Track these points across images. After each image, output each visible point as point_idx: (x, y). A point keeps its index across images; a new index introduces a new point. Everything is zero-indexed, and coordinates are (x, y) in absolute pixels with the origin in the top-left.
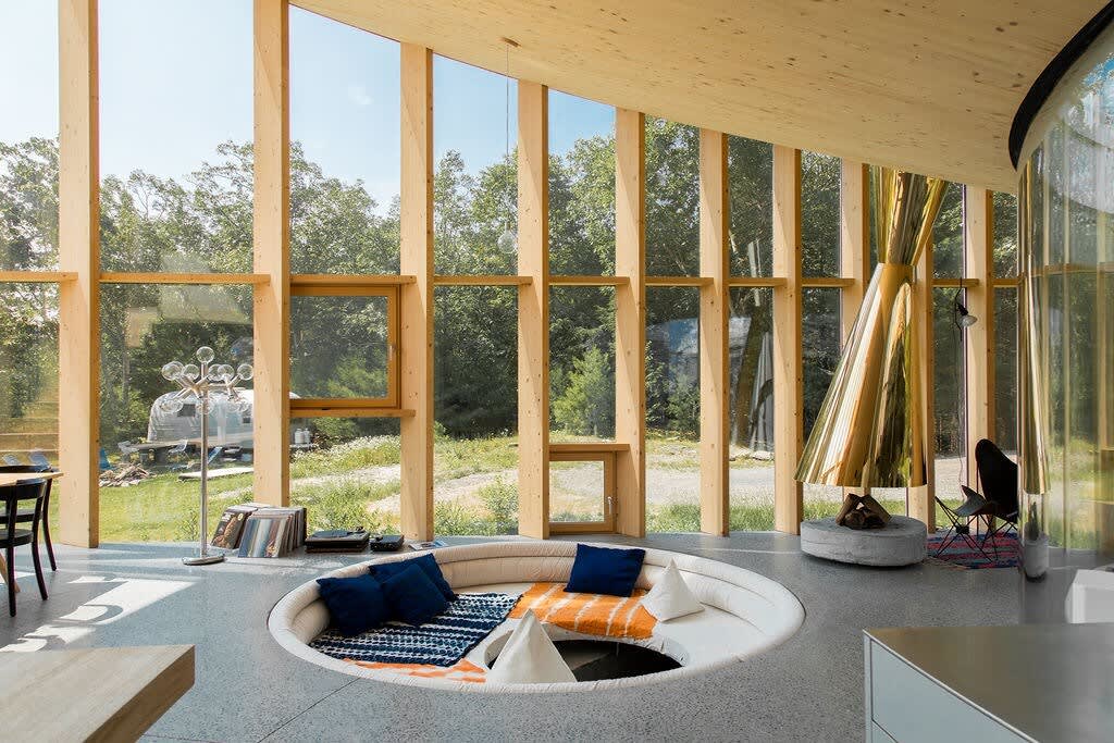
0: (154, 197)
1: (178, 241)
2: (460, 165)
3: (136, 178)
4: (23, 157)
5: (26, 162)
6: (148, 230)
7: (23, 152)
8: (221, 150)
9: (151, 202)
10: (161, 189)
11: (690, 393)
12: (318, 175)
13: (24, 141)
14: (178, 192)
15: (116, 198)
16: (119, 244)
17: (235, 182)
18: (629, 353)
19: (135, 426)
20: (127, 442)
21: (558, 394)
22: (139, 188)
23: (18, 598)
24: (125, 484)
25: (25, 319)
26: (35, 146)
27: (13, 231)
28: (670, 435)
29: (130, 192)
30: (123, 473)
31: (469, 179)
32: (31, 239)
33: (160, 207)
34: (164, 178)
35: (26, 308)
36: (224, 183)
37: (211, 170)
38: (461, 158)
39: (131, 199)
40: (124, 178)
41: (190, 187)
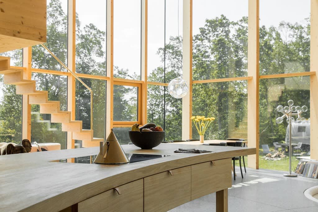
0: (289, 32)
1: (299, 50)
4: (240, 25)
5: (241, 27)
6: (286, 48)
7: (240, 23)
9: (288, 35)
10: (292, 27)
13: (240, 19)
14: (300, 28)
15: (274, 35)
16: (274, 56)
19: (280, 136)
20: (277, 143)
22: (283, 29)
23: (236, 177)
24: (275, 159)
25: (240, 91)
26: (244, 20)
27: (236, 56)
29: (279, 32)
30: (275, 155)
32: (243, 58)
33: (291, 36)
34: (293, 23)
35: (241, 86)
39: (279, 35)
41: (304, 25)
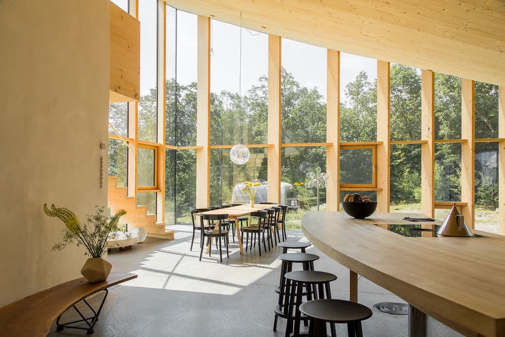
0: (230, 101)
2: (366, 77)
3: (223, 93)
8: (260, 79)
9: (228, 103)
11: (490, 186)
12: (298, 86)
17: (264, 92)
18: (467, 168)
21: (416, 185)
22: (224, 97)
28: (479, 207)
29: (221, 99)
31: (369, 83)
34: (234, 93)
36: (260, 93)
37: (255, 88)
38: (366, 74)
39: (221, 102)
40: (219, 94)
